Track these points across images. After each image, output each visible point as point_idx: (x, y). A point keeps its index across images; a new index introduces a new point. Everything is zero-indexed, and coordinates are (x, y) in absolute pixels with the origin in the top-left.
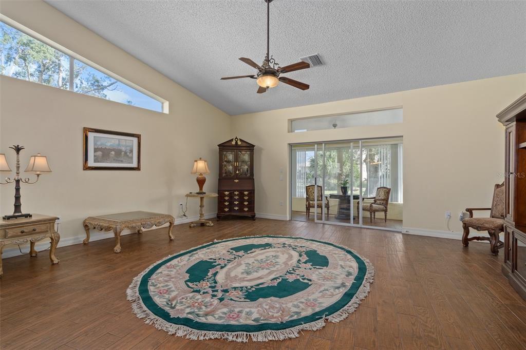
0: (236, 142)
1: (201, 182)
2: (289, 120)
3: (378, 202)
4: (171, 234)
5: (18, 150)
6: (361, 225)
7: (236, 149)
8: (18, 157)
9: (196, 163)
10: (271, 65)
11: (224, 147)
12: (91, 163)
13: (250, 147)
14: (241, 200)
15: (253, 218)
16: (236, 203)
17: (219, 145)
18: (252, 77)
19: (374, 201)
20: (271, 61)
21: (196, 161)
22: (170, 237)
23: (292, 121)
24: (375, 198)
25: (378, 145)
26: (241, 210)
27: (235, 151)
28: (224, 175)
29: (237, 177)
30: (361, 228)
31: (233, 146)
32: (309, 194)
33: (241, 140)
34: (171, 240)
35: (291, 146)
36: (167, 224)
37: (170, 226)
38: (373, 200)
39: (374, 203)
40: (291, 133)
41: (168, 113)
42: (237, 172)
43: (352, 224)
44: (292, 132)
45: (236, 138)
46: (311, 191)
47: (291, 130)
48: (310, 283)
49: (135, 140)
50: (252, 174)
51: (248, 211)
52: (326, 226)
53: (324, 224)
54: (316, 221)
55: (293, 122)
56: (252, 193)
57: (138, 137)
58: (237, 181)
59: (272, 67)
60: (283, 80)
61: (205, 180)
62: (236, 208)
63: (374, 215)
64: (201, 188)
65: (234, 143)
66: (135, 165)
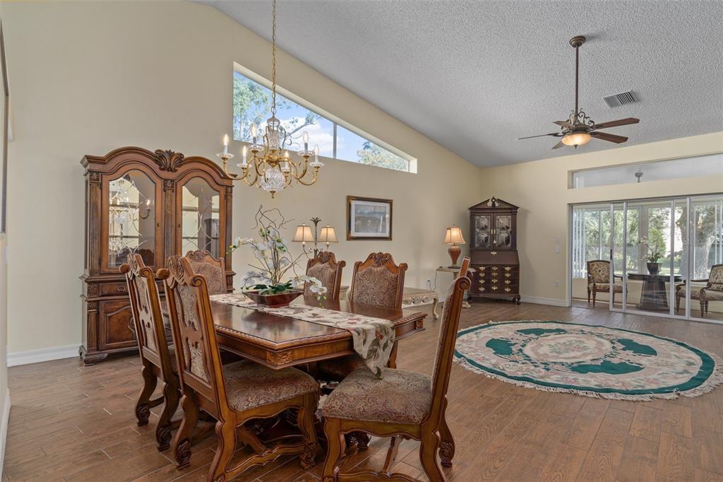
0: (494, 204)
1: (454, 254)
2: (569, 171)
3: (714, 286)
4: (435, 313)
5: (316, 222)
6: (687, 316)
7: (494, 213)
8: (316, 229)
9: (449, 231)
10: (581, 120)
11: (476, 210)
12: (353, 234)
13: (512, 210)
14: (502, 278)
15: (516, 301)
16: (495, 281)
17: (471, 208)
18: (556, 135)
19: (708, 284)
20: (581, 114)
21: (449, 229)
22: (434, 315)
23: (573, 173)
24: (707, 280)
25: (714, 201)
26: (501, 291)
27: (492, 214)
28: (477, 245)
29: (494, 248)
30: (688, 321)
31: (490, 209)
32: (591, 272)
33: (499, 201)
34: (435, 319)
35: (571, 206)
36: (432, 301)
37: (434, 303)
38: (706, 283)
39: (706, 288)
40: (571, 190)
41: (416, 173)
42: (495, 242)
43: (672, 315)
44: (572, 188)
45: (493, 198)
46: (596, 269)
47: (571, 186)
48: (641, 366)
49: (388, 205)
50: (514, 245)
51: (509, 292)
52: (628, 316)
53: (625, 314)
54: (611, 308)
55: (575, 174)
56: (516, 269)
57: (390, 202)
58: (494, 253)
59: (582, 122)
60: (594, 134)
61: (460, 251)
62: (495, 288)
63: (706, 307)
64: (455, 262)
65: (490, 204)
66: (387, 235)
